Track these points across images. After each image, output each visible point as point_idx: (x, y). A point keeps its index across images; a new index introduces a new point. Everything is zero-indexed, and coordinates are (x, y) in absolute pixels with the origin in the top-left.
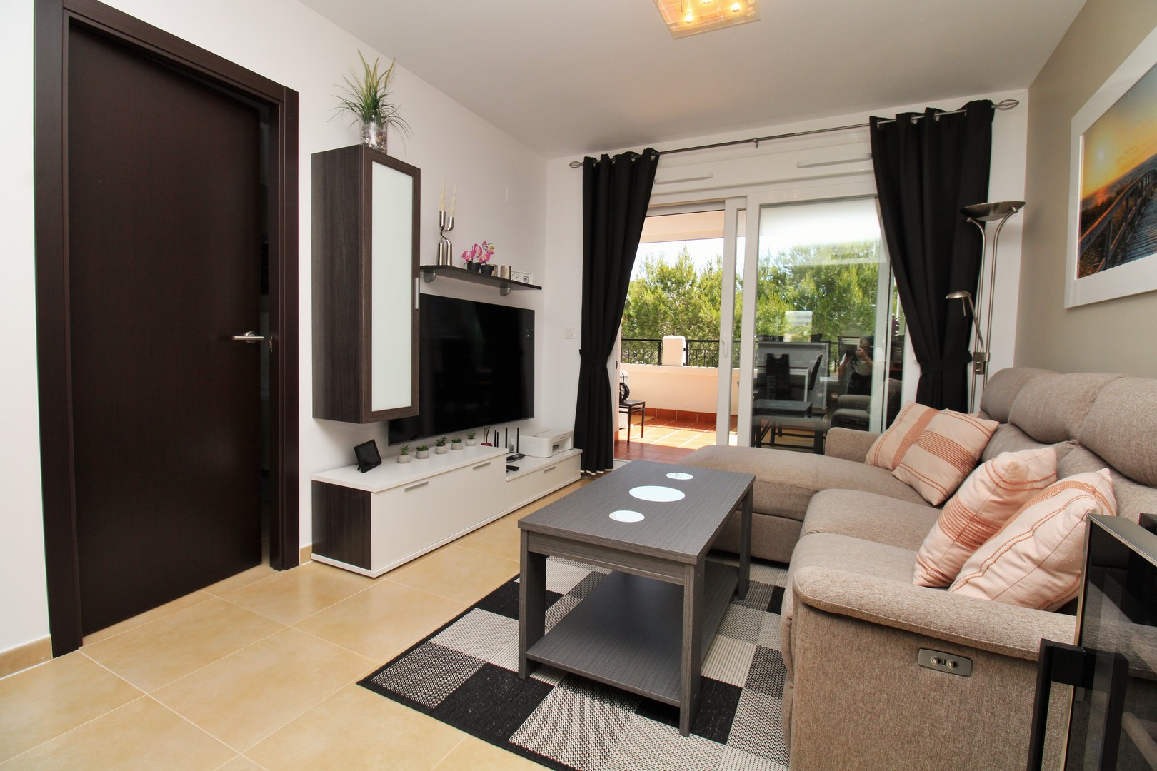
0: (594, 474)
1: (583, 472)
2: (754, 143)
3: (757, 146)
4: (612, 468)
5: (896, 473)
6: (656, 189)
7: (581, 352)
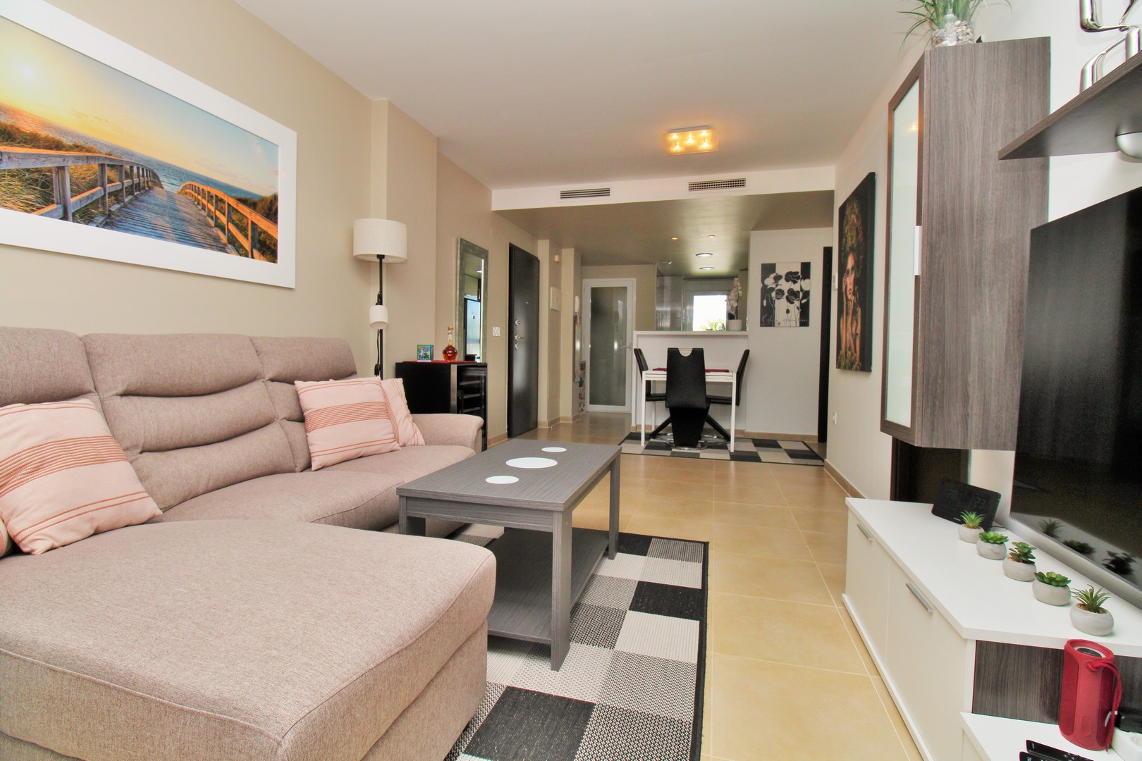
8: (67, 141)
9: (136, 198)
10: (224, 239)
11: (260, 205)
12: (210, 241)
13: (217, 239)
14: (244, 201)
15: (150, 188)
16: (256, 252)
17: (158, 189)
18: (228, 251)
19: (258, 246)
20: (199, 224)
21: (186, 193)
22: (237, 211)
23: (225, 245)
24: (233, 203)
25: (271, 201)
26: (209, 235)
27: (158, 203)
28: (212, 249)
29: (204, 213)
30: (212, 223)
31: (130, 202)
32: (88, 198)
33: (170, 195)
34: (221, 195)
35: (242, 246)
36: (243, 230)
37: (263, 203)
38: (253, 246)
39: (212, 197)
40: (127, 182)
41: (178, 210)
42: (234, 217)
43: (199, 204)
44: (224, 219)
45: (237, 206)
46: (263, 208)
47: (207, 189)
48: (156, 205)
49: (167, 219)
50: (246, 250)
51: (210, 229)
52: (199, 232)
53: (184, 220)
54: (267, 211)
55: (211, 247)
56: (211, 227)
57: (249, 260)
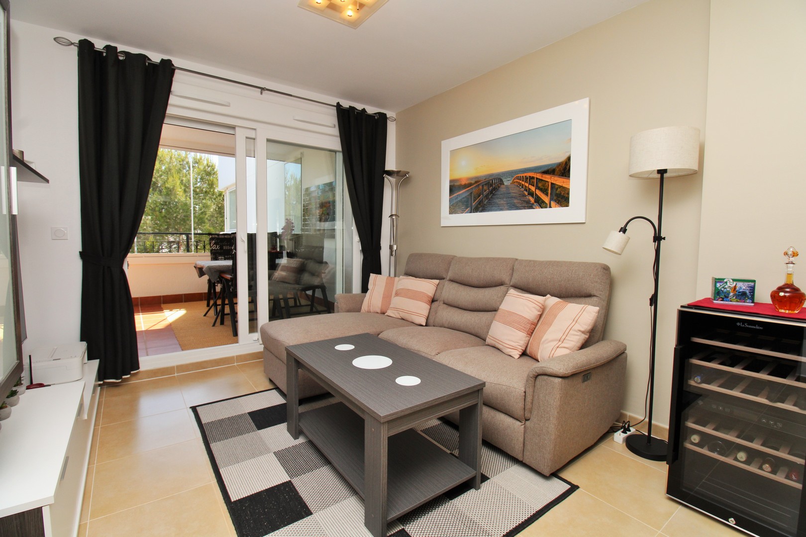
0: (120, 381)
1: (102, 382)
2: (260, 90)
3: (261, 93)
4: (138, 368)
5: (389, 313)
6: (172, 100)
7: (82, 254)
8: (473, 182)
9: (494, 194)
10: (532, 200)
11: (558, 169)
12: (524, 204)
13: (528, 202)
14: (546, 172)
15: (499, 187)
16: (553, 203)
17: (502, 186)
18: (534, 207)
19: (555, 198)
20: (519, 197)
21: (514, 182)
22: (542, 180)
23: (533, 204)
24: (539, 176)
25: (566, 162)
26: (524, 201)
27: (502, 193)
28: (525, 209)
29: (523, 189)
30: (526, 193)
31: (491, 197)
32: (478, 201)
33: (507, 187)
34: (532, 174)
35: (543, 202)
36: (545, 191)
37: (560, 167)
38: (551, 199)
39: (527, 178)
40: (491, 188)
41: (510, 193)
42: (540, 185)
43: (520, 185)
44: (533, 189)
45: (542, 177)
46: (560, 170)
47: (524, 175)
48: (502, 194)
49: (505, 200)
50: (546, 203)
51: (525, 198)
52: (519, 201)
53: (512, 197)
54: (563, 171)
55: (524, 208)
56: (526, 196)
57: (548, 209)
